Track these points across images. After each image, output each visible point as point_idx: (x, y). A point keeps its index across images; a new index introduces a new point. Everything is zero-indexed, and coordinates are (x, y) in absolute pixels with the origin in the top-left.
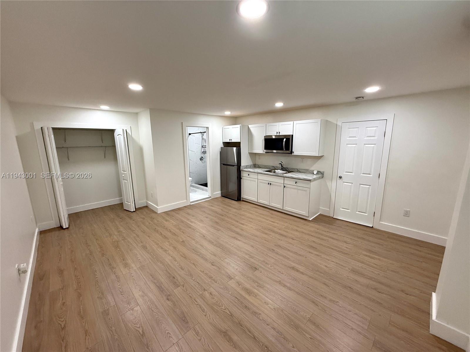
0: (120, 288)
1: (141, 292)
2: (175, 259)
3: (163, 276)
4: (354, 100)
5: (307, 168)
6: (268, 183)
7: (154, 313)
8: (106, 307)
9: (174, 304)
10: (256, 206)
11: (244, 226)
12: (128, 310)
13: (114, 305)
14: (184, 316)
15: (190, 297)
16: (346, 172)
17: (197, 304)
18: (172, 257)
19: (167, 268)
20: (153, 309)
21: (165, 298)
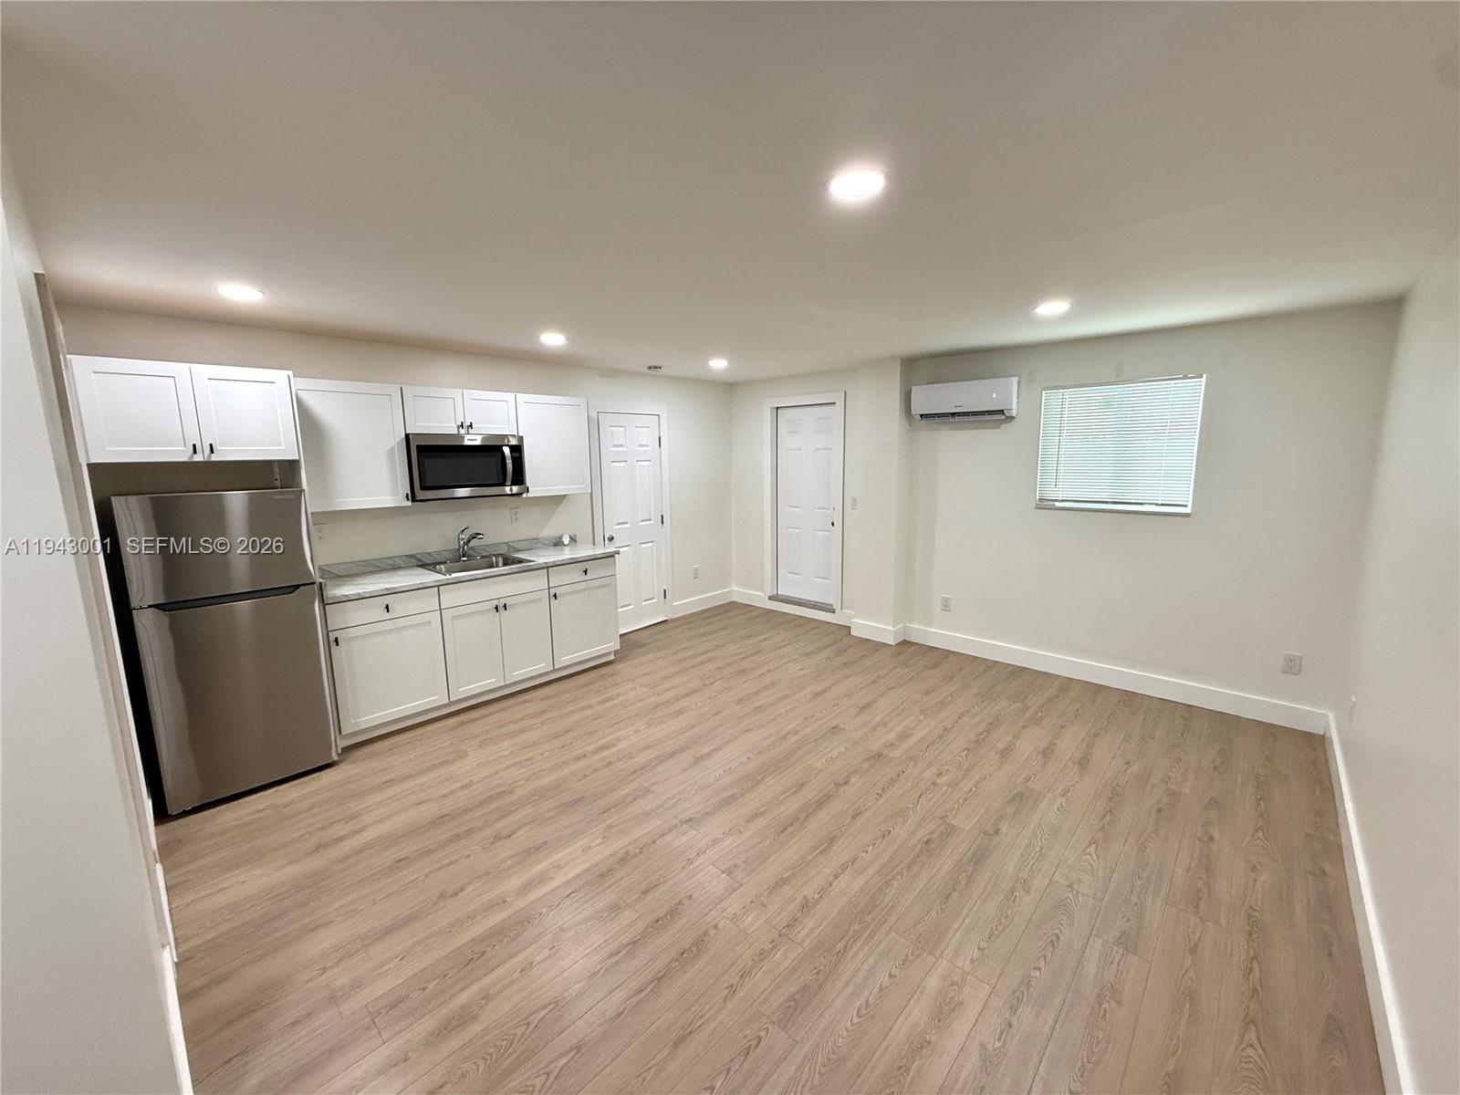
0: (1045, 957)
1: (1018, 893)
2: (850, 864)
3: (934, 866)
4: (645, 370)
5: (531, 534)
6: (497, 608)
7: (1045, 842)
8: (1117, 952)
9: (1001, 818)
10: (463, 717)
11: (622, 745)
12: (1080, 896)
13: (1096, 936)
14: (1014, 798)
15: (965, 800)
16: (618, 524)
17: (976, 787)
18: (836, 876)
19: (901, 865)
20: (1038, 849)
21: (997, 839)
